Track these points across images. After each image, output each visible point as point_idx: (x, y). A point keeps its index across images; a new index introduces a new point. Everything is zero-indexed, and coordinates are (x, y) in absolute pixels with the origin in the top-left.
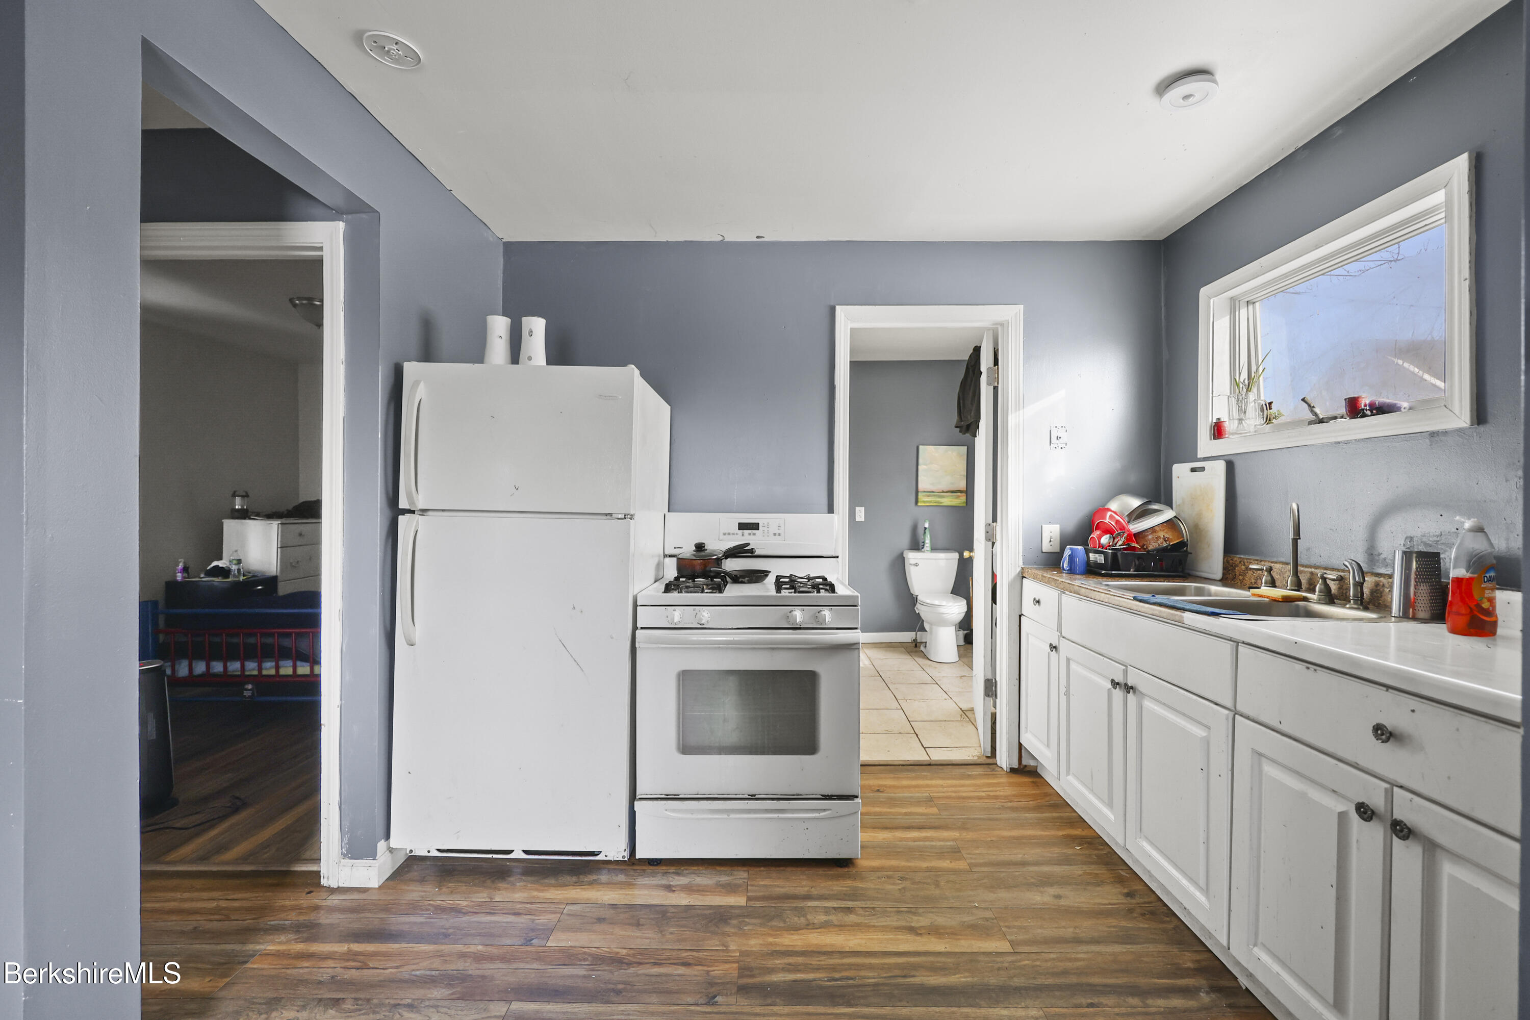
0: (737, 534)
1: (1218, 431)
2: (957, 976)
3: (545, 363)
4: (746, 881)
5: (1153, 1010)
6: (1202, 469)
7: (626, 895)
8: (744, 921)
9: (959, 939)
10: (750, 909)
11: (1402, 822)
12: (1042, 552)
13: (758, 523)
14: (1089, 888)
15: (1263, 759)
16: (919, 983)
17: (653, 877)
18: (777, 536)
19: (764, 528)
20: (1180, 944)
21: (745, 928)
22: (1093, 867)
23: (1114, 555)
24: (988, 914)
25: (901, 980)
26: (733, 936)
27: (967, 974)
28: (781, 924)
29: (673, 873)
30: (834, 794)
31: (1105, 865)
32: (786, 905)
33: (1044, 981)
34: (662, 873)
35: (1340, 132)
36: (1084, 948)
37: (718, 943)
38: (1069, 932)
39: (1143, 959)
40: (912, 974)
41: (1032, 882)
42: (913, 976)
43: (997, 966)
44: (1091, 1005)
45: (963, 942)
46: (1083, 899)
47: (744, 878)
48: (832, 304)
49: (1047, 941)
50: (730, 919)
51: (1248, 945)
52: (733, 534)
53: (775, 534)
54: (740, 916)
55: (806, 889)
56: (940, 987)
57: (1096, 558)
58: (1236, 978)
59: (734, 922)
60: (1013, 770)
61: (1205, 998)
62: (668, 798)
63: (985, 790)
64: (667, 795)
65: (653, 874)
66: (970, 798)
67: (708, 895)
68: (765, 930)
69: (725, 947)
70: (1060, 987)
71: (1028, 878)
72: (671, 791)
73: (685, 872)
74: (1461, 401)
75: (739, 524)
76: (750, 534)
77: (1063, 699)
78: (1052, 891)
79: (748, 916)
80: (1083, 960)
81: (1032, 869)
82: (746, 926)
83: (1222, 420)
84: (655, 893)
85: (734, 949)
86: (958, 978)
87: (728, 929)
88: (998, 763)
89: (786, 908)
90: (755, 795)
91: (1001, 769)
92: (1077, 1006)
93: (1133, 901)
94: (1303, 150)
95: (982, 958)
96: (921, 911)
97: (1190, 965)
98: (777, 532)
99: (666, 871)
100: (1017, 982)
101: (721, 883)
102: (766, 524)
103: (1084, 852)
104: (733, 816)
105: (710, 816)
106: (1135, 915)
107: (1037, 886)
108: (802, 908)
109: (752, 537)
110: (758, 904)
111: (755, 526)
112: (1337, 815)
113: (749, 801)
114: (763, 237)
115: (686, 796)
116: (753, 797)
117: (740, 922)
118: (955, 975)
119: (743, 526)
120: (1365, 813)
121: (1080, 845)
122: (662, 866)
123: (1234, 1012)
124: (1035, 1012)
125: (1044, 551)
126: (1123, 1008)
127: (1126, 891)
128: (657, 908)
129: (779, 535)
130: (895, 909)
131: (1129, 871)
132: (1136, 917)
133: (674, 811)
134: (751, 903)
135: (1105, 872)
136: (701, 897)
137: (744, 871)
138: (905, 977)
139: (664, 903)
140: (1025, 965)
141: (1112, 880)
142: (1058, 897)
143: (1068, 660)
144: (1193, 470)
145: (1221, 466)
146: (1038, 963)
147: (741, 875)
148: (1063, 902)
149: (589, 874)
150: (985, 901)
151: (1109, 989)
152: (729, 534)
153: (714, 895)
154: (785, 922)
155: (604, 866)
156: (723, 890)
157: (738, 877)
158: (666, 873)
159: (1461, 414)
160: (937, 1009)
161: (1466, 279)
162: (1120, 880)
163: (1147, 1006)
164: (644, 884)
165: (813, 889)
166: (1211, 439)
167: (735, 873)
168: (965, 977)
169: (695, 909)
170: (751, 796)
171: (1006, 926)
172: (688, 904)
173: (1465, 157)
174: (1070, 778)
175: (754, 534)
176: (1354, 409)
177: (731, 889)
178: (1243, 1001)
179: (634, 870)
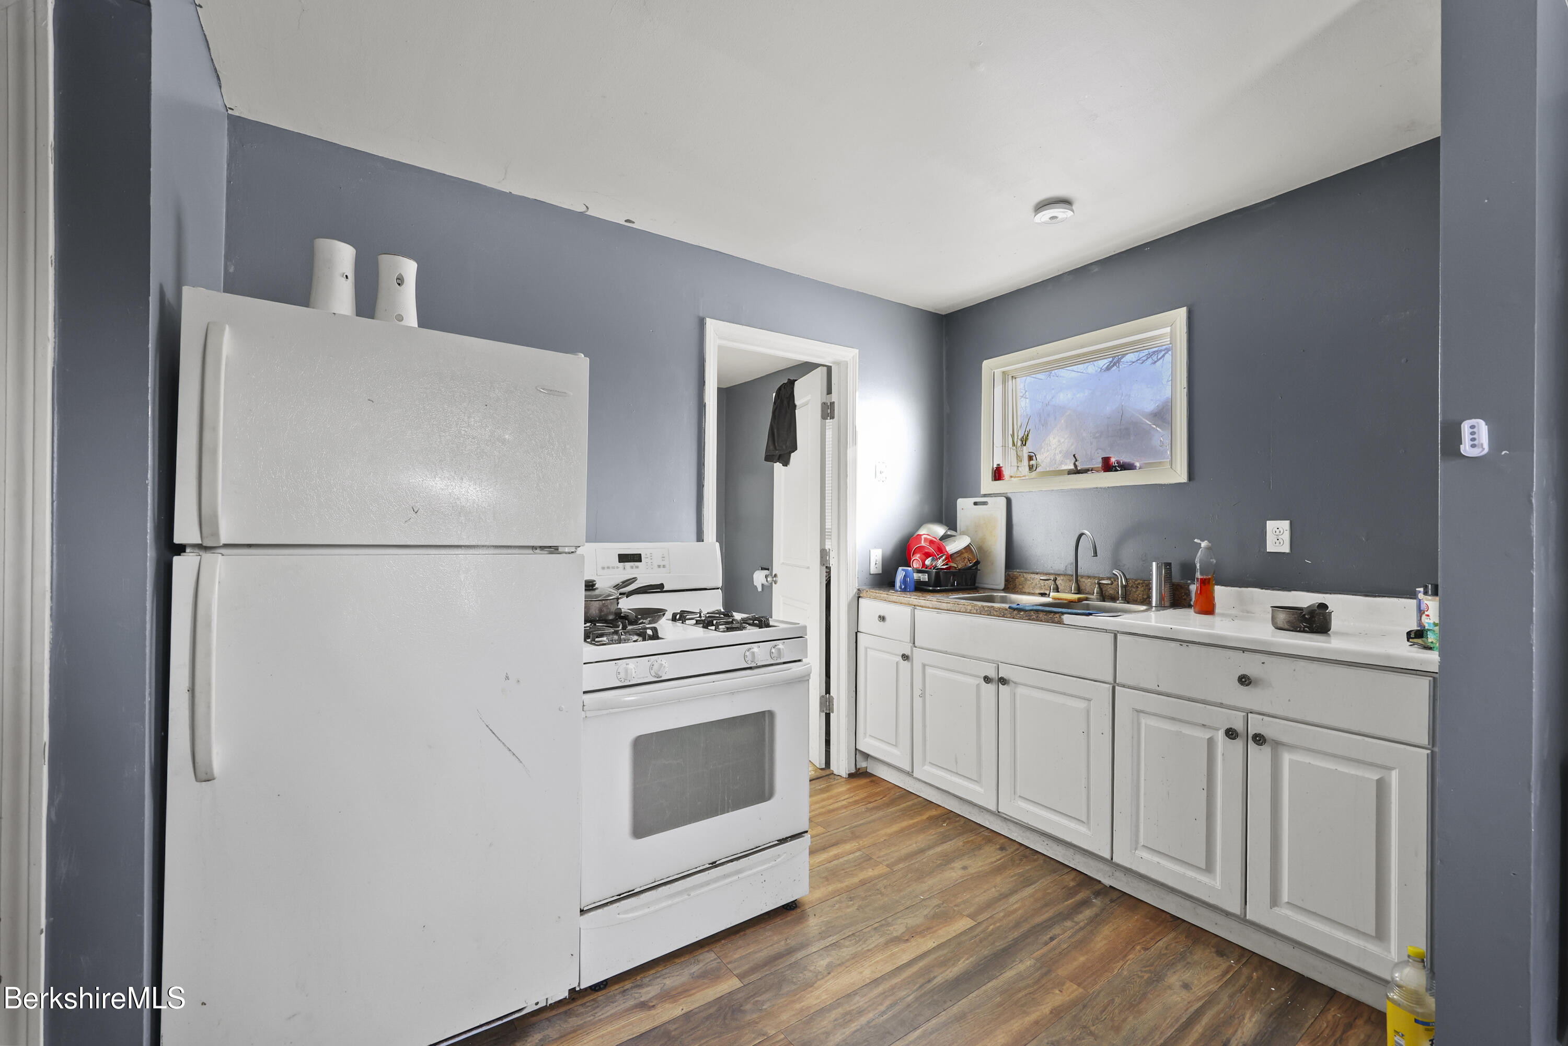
0: (618, 568)
1: (998, 474)
2: (961, 961)
3: (417, 326)
4: (719, 961)
5: (1082, 924)
6: (985, 503)
7: (602, 1036)
8: (757, 1001)
9: (937, 930)
10: (751, 987)
11: (1260, 734)
12: (870, 574)
13: (640, 554)
14: (976, 853)
15: (1142, 714)
16: (943, 980)
17: (613, 1002)
18: (662, 569)
19: (647, 560)
20: (1055, 872)
21: (764, 1007)
22: (965, 836)
23: (937, 574)
24: (936, 902)
25: (929, 986)
26: (760, 1021)
27: (966, 956)
28: (794, 987)
29: (632, 988)
30: (788, 836)
31: (971, 832)
32: (781, 966)
33: (1012, 936)
34: (619, 993)
35: (1096, 270)
36: (1012, 899)
37: (753, 1036)
38: (993, 893)
39: (1047, 891)
40: (932, 976)
41: (940, 863)
42: (935, 977)
43: (977, 939)
44: (1052, 939)
45: (941, 932)
46: (980, 864)
47: (715, 959)
48: (701, 315)
49: (990, 904)
50: (741, 1006)
51: (1131, 851)
52: (613, 568)
53: (659, 566)
54: (749, 998)
55: (783, 943)
56: (959, 976)
57: (920, 577)
58: (1100, 882)
59: (748, 1007)
60: (851, 776)
61: (1097, 902)
62: (622, 898)
63: (842, 798)
64: (620, 895)
65: (611, 1000)
66: (837, 809)
67: (695, 993)
68: (784, 999)
69: (764, 1035)
70: (1025, 936)
71: (935, 861)
72: (623, 888)
73: (646, 980)
74: (1181, 465)
75: (619, 555)
76: (632, 567)
77: (918, 702)
78: (958, 864)
79: (754, 995)
80: (1019, 908)
81: (931, 852)
82: (763, 1005)
83: (1001, 466)
84: (634, 1018)
85: (774, 1032)
86: (964, 962)
87: (749, 1017)
88: (835, 772)
89: (783, 970)
90: (715, 862)
91: (839, 777)
92: (1046, 944)
93: (1008, 852)
94: (1068, 275)
95: (963, 938)
96: (890, 920)
97: (1072, 884)
98: (662, 564)
99: (622, 989)
100: (1000, 945)
101: (695, 974)
102: (649, 555)
103: (951, 827)
104: (693, 894)
105: (670, 902)
106: (1018, 862)
107: (945, 865)
108: (796, 962)
109: (635, 570)
110: (753, 977)
111: (636, 558)
112: (1206, 740)
113: (710, 871)
114: (634, 222)
115: (642, 889)
116: (714, 865)
117: (754, 1004)
118: (959, 961)
119: (623, 558)
120: (1232, 734)
121: (944, 822)
122: (610, 986)
123: (1117, 904)
124: (1029, 962)
125: (872, 573)
126: (1068, 932)
127: (998, 847)
128: (654, 1033)
129: (664, 566)
130: (870, 928)
131: (987, 831)
132: (1020, 863)
133: (626, 912)
134: (746, 981)
135: (976, 837)
136: (689, 999)
137: (708, 951)
138: (929, 981)
139: (656, 1024)
140: (992, 930)
141: (984, 842)
142: (964, 868)
143: (924, 666)
144: (975, 504)
145: (1003, 501)
146: (998, 924)
147: (708, 958)
148: (971, 870)
149: (527, 1036)
150: (924, 892)
151: (1051, 922)
152: (608, 568)
153: (703, 990)
154: (795, 983)
155: (539, 1017)
156: (705, 981)
157: (709, 960)
158: (624, 991)
159: (1181, 474)
160: (974, 994)
161: (1185, 388)
162: (989, 841)
163: (1077, 923)
164: (611, 1015)
165: (789, 941)
166: (992, 480)
167: (701, 957)
168: (967, 959)
169: (696, 1014)
170: (712, 864)
171: (955, 906)
172: (683, 1012)
173: (1185, 308)
174: (927, 768)
175: (637, 567)
176: (1107, 466)
177: (711, 976)
178: (1115, 895)
179: (582, 1005)
